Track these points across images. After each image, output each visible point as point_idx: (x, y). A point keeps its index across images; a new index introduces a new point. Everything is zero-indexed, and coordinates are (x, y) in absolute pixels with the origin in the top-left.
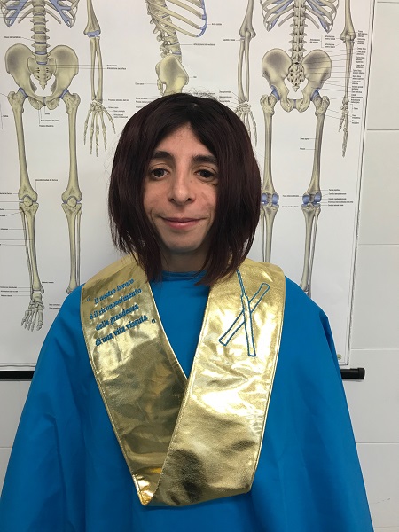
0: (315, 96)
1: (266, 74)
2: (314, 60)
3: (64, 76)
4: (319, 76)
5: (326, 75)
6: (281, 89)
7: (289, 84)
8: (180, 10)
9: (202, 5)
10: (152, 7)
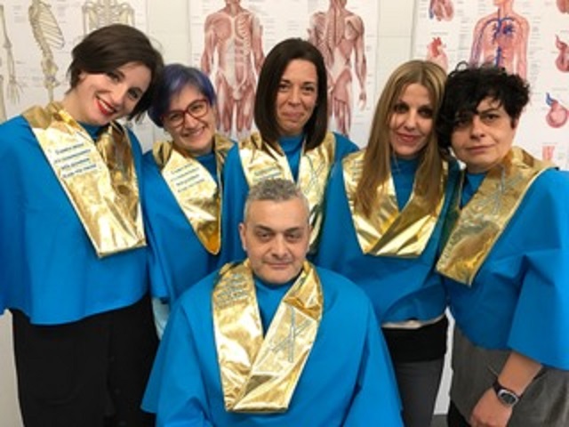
8: (50, 36)
9: (61, 33)
10: (36, 35)
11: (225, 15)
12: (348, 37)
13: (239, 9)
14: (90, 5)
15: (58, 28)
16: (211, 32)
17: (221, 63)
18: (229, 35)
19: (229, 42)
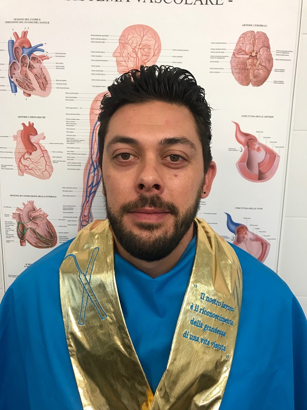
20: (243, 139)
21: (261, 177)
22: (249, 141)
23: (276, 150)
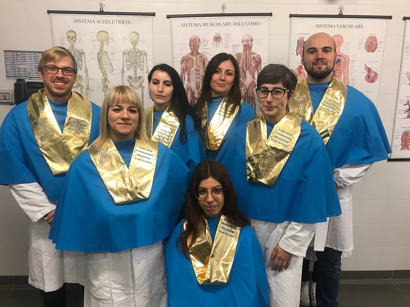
0: (141, 86)
1: (128, 81)
2: (140, 78)
3: (80, 81)
4: (141, 81)
5: (143, 81)
6: (132, 84)
7: (134, 83)
8: (107, 67)
9: (112, 65)
10: (100, 66)
11: (191, 56)
12: (253, 65)
13: (198, 53)
14: (126, 52)
15: (110, 63)
16: (184, 65)
17: (189, 80)
18: (193, 67)
19: (193, 69)
20: (367, 69)
21: (372, 81)
22: (369, 70)
23: (377, 73)
